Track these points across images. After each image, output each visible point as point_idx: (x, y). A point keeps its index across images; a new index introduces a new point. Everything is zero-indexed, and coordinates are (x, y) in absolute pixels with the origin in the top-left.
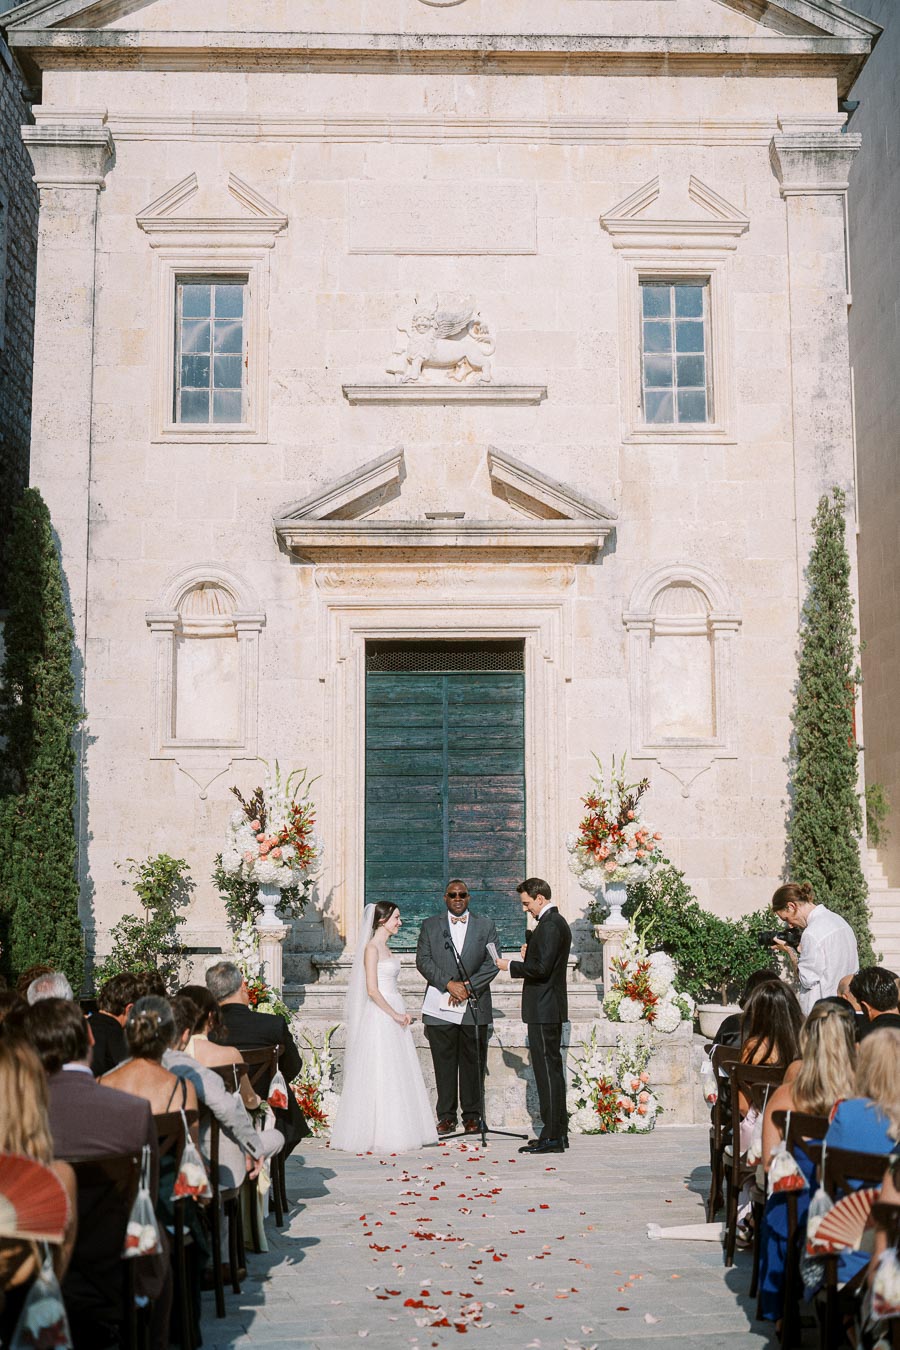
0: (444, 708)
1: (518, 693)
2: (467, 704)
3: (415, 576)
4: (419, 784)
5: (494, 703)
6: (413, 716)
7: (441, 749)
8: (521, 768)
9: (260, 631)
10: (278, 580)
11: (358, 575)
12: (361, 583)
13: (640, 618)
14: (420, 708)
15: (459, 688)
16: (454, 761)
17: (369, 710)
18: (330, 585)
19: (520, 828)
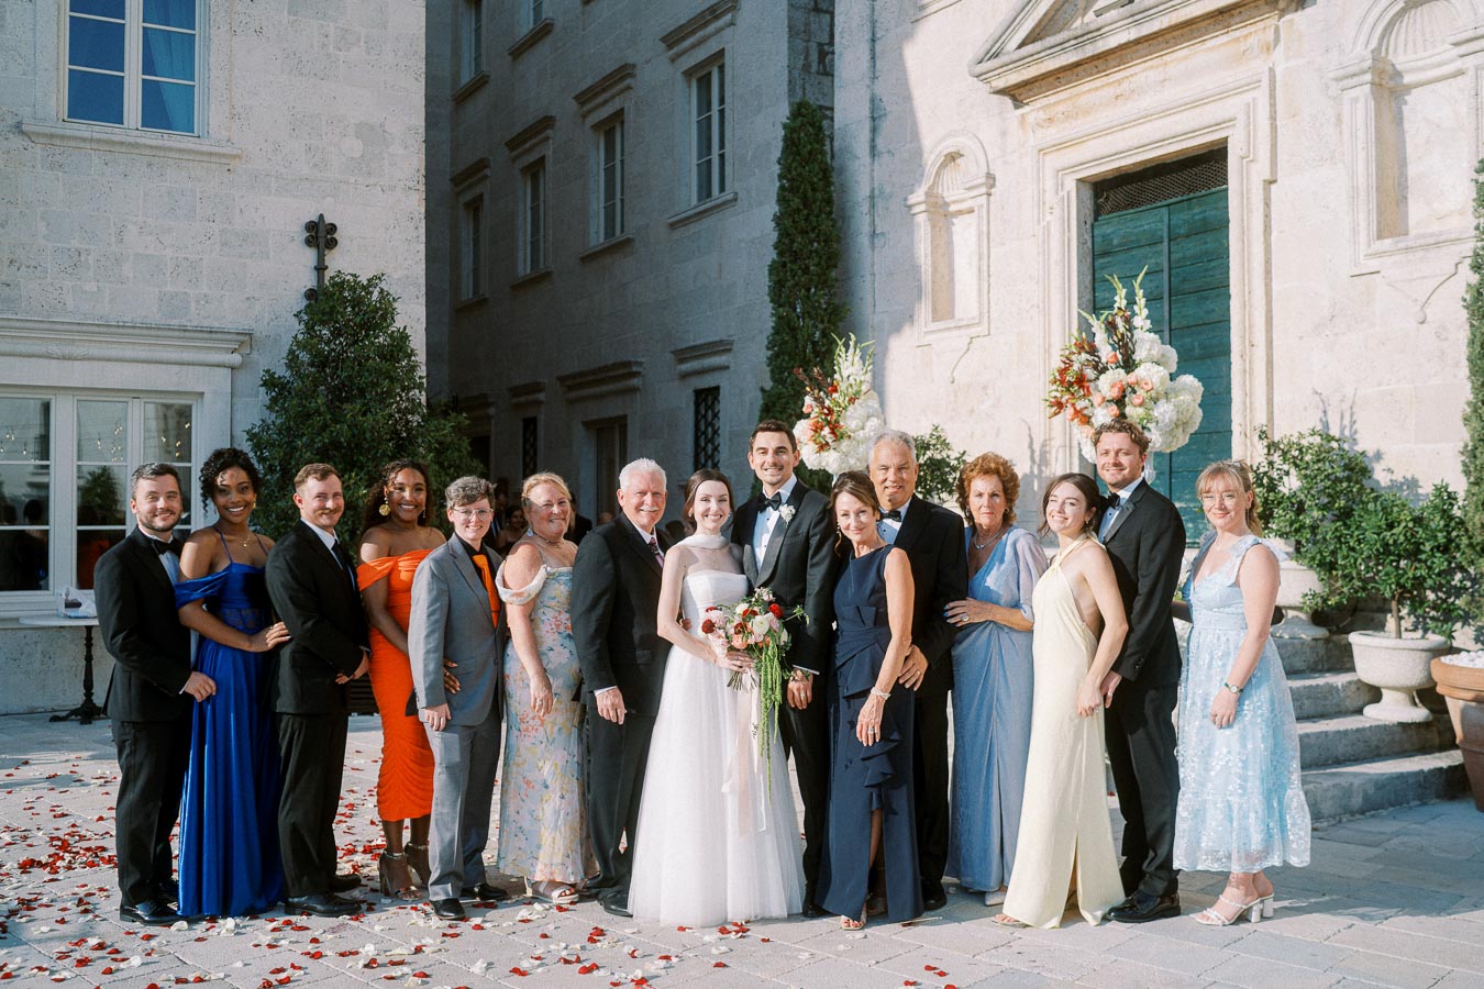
0: (1165, 246)
2: (1188, 236)
3: (1112, 91)
7: (1162, 298)
9: (989, 195)
10: (1004, 134)
11: (1061, 108)
12: (1067, 117)
13: (1351, 70)
14: (1143, 251)
15: (1181, 218)
18: (1042, 127)
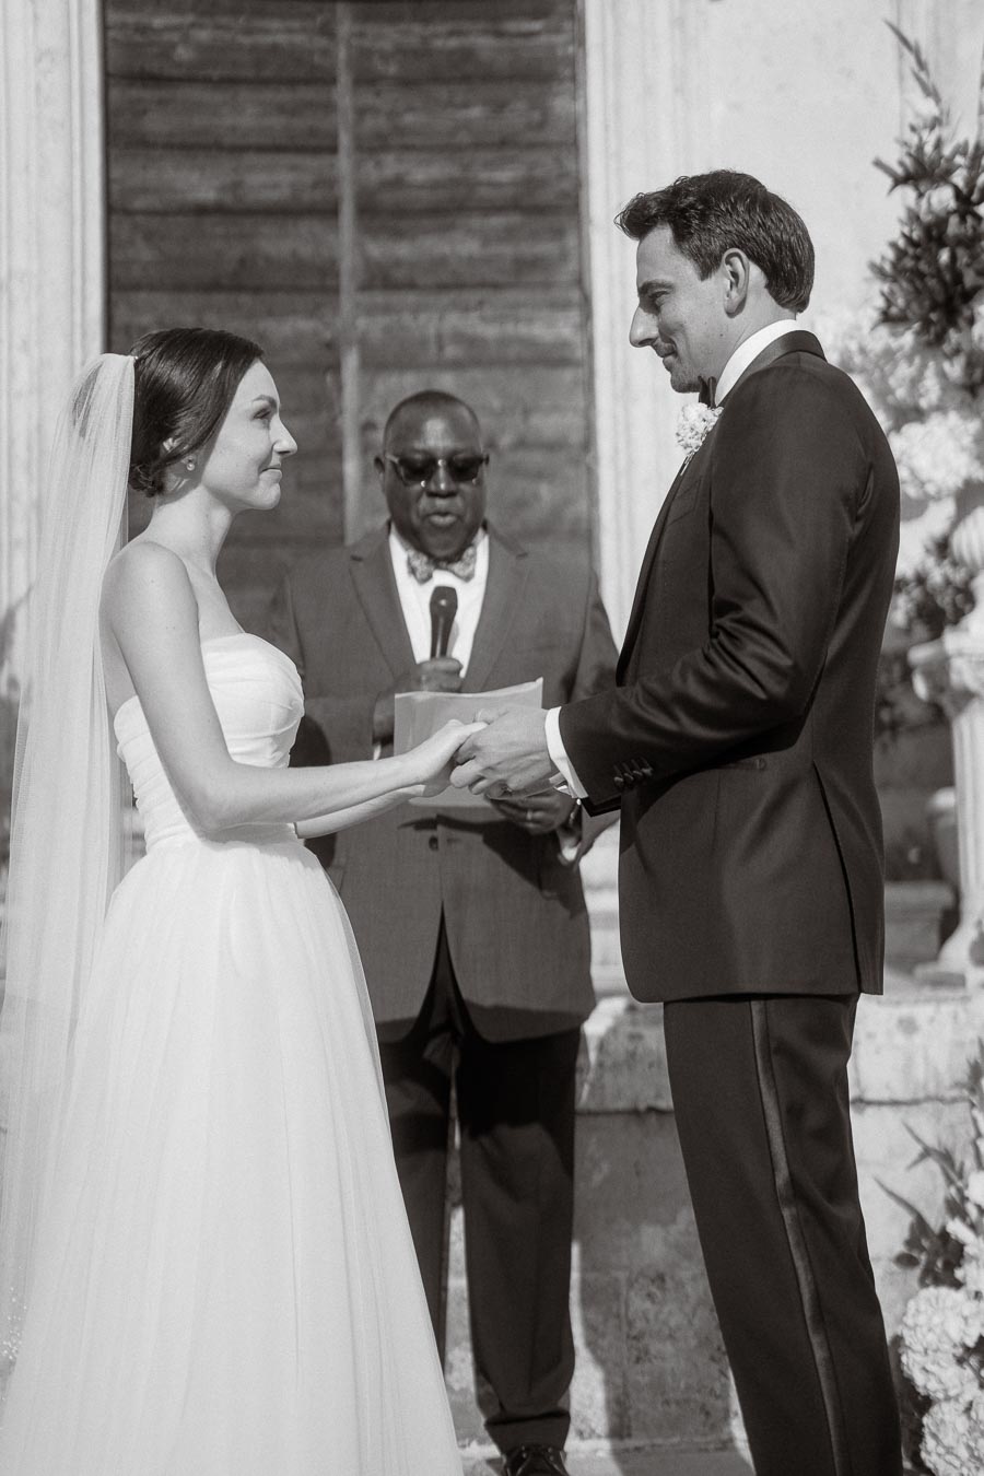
0: (344, 95)
1: (560, 53)
4: (270, 313)
5: (489, 76)
6: (247, 114)
8: (572, 266)
14: (269, 95)
15: (387, 37)
16: (377, 249)
17: (115, 93)
19: (576, 437)
